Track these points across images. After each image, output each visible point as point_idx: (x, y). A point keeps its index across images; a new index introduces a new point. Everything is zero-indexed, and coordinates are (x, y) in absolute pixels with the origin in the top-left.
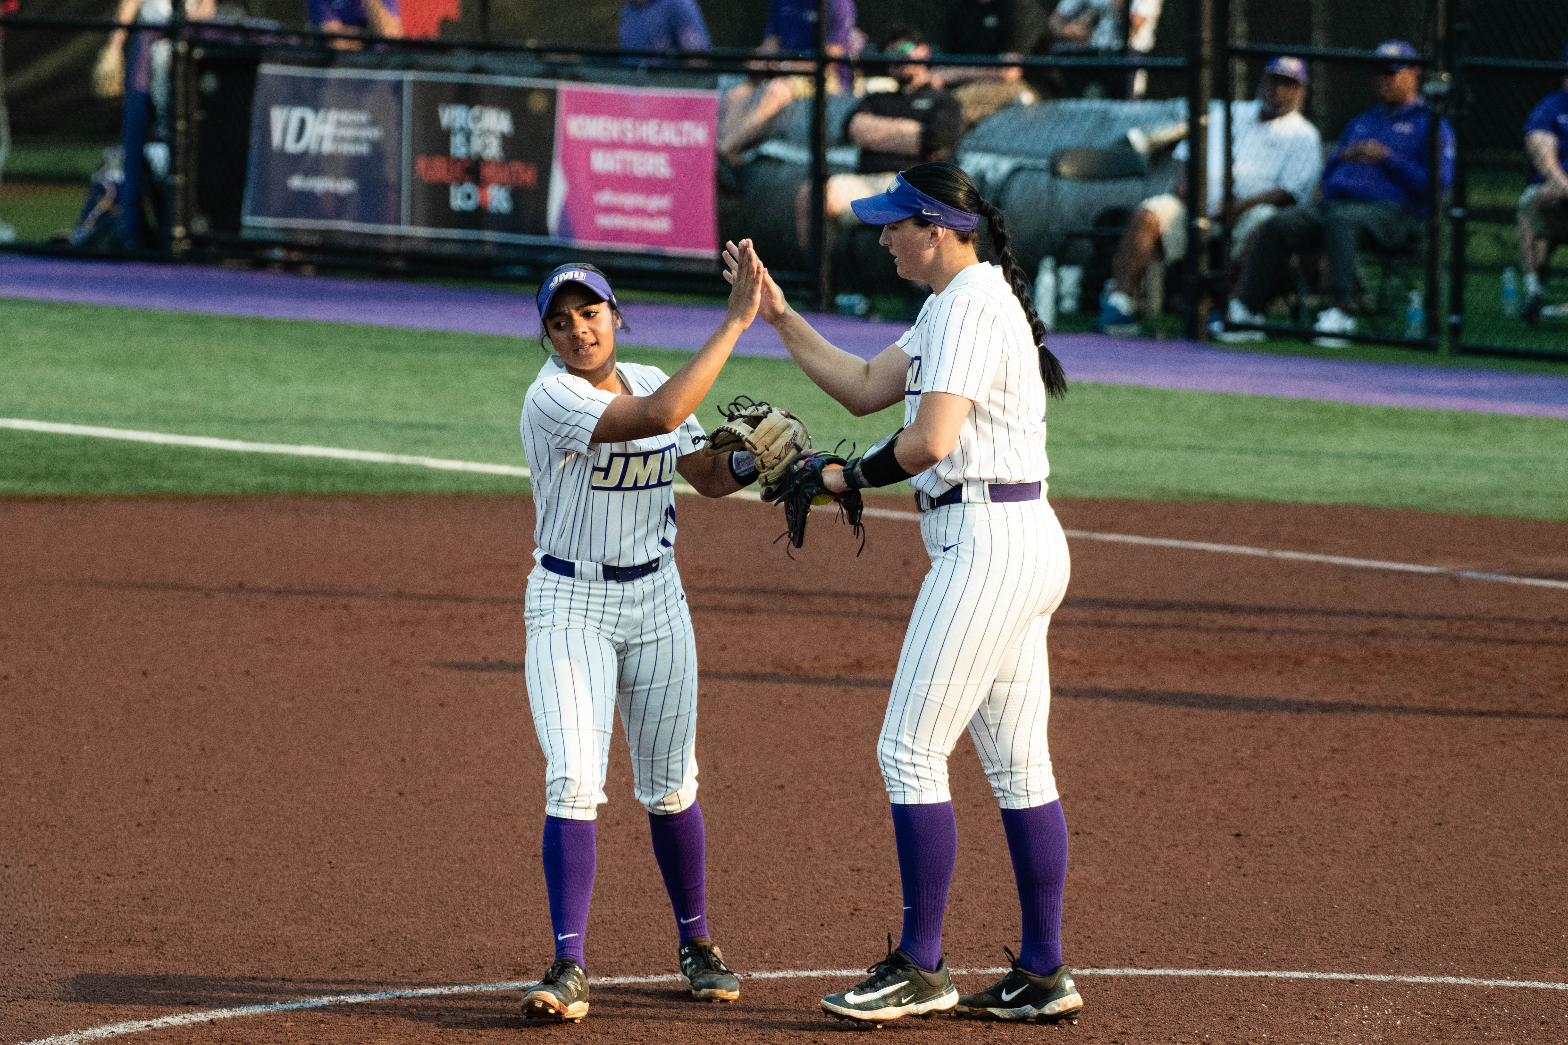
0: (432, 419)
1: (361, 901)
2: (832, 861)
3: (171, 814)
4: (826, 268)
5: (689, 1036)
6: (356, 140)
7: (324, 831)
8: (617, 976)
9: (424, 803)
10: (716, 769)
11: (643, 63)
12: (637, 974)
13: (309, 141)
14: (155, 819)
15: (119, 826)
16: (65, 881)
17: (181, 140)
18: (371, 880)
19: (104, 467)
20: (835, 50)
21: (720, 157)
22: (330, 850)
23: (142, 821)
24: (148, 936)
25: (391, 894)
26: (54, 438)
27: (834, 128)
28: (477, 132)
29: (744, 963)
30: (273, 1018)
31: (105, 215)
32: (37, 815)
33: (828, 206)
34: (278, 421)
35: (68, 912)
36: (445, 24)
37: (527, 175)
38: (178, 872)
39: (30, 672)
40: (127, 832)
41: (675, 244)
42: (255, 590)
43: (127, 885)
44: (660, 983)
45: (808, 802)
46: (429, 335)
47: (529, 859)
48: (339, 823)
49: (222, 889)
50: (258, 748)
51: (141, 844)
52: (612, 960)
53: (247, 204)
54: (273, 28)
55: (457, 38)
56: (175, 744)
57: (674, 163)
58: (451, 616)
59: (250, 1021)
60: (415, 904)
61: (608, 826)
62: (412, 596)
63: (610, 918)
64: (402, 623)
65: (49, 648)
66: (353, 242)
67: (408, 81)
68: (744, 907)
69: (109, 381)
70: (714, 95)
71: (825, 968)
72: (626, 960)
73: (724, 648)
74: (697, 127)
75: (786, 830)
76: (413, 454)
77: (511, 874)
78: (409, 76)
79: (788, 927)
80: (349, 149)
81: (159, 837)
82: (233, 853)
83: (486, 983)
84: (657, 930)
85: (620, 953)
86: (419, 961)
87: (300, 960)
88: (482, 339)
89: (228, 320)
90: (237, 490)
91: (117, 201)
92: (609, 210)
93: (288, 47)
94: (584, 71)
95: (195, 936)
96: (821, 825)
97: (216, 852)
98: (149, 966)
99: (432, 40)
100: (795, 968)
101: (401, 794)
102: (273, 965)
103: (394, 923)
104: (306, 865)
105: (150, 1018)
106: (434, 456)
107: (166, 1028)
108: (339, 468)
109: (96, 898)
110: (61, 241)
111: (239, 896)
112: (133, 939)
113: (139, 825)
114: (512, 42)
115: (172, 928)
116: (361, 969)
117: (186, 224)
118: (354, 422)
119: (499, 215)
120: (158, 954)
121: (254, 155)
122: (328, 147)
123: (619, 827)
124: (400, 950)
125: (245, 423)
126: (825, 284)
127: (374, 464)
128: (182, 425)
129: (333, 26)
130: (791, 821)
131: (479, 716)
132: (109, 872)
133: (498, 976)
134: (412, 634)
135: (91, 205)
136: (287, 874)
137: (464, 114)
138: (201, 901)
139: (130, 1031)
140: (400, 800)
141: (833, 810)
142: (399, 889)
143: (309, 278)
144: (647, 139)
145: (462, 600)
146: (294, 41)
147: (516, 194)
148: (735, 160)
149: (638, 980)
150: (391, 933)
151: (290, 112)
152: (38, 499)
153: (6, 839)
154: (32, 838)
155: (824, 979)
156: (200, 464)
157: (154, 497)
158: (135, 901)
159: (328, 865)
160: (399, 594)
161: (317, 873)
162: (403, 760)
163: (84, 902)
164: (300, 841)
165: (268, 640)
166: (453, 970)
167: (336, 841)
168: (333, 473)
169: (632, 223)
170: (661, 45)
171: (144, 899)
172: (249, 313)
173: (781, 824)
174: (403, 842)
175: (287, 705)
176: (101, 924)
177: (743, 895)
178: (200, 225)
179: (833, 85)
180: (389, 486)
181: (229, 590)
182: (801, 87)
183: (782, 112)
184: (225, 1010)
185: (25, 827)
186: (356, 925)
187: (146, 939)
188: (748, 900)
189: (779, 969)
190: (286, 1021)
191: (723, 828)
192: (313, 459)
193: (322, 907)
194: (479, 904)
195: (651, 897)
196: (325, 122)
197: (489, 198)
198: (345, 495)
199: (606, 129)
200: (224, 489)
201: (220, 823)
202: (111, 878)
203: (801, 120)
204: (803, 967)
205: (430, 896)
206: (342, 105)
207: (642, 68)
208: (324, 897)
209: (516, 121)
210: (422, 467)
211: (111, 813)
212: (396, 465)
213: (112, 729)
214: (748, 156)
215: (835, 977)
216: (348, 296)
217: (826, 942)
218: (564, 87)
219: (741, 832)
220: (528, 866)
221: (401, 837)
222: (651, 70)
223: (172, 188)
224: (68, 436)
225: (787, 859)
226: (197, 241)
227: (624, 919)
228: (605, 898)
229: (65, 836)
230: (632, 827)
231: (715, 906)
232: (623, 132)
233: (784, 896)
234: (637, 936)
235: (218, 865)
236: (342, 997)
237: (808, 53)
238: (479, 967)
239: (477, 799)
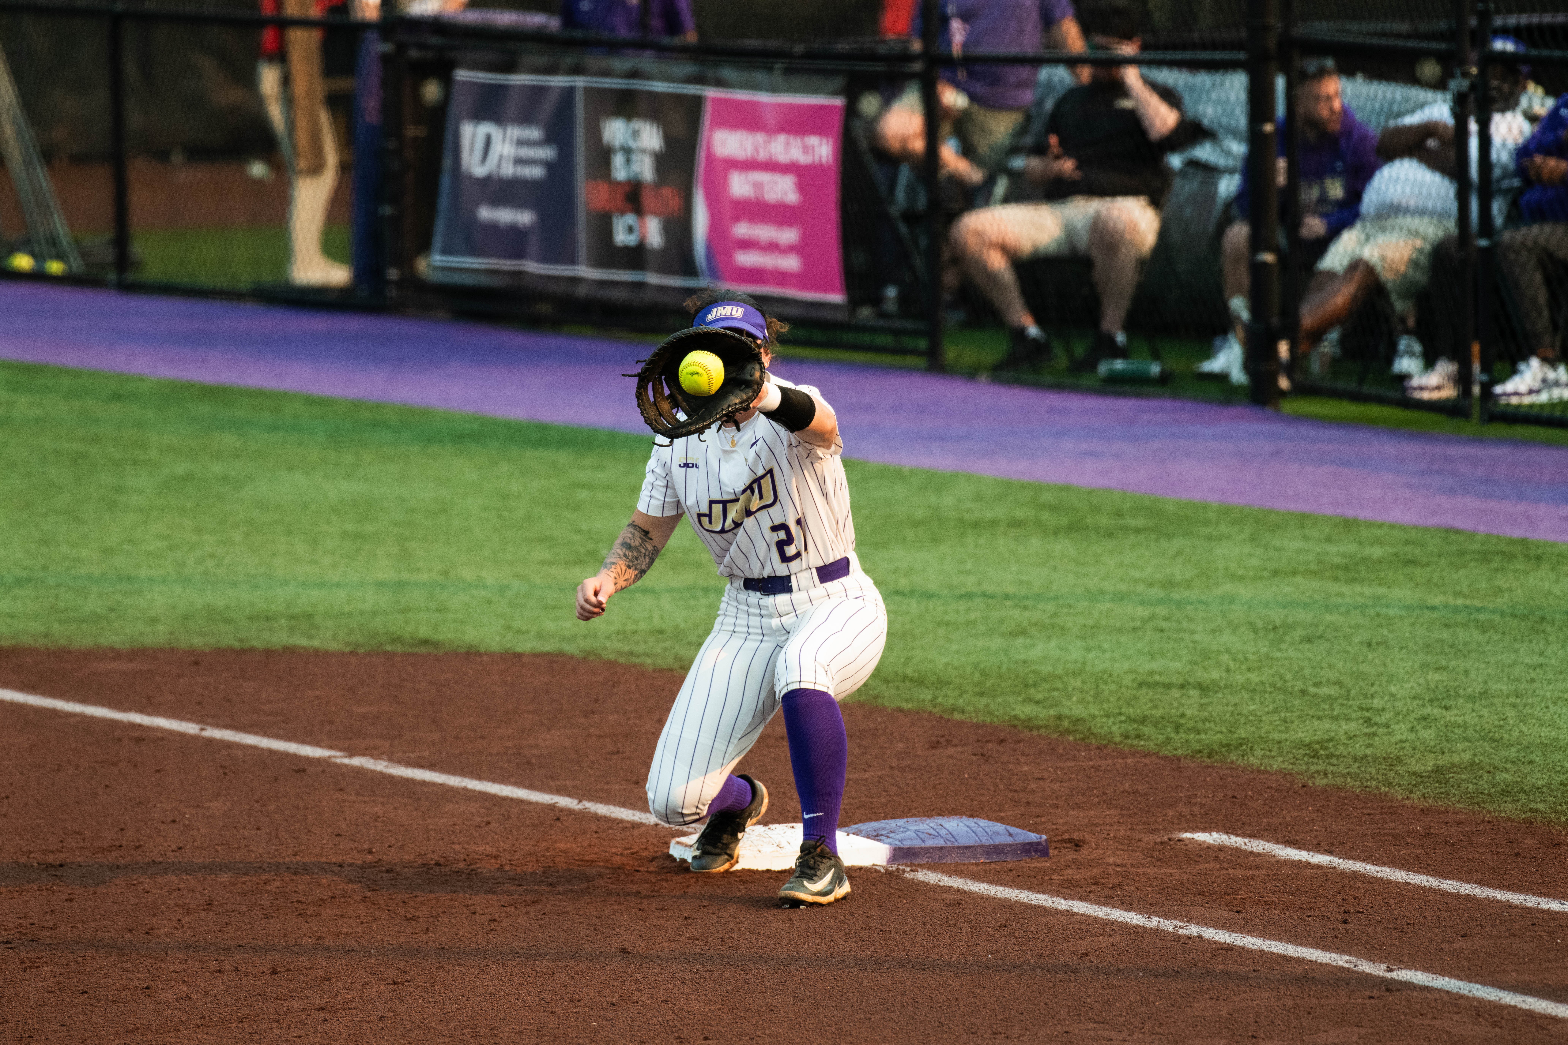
6: (532, 162)
11: (780, 64)
13: (493, 162)
28: (635, 151)
37: (676, 202)
41: (807, 288)
53: (436, 239)
57: (801, 187)
67: (580, 88)
74: (821, 142)
78: (580, 82)
80: (525, 172)
92: (747, 244)
119: (655, 253)
121: (445, 181)
137: (623, 127)
144: (777, 156)
147: (668, 225)
151: (476, 126)
169: (770, 261)
196: (505, 139)
197: (647, 231)
199: (742, 145)
206: (519, 119)
209: (666, 136)
218: (711, 93)
222: (789, 71)
232: (756, 148)
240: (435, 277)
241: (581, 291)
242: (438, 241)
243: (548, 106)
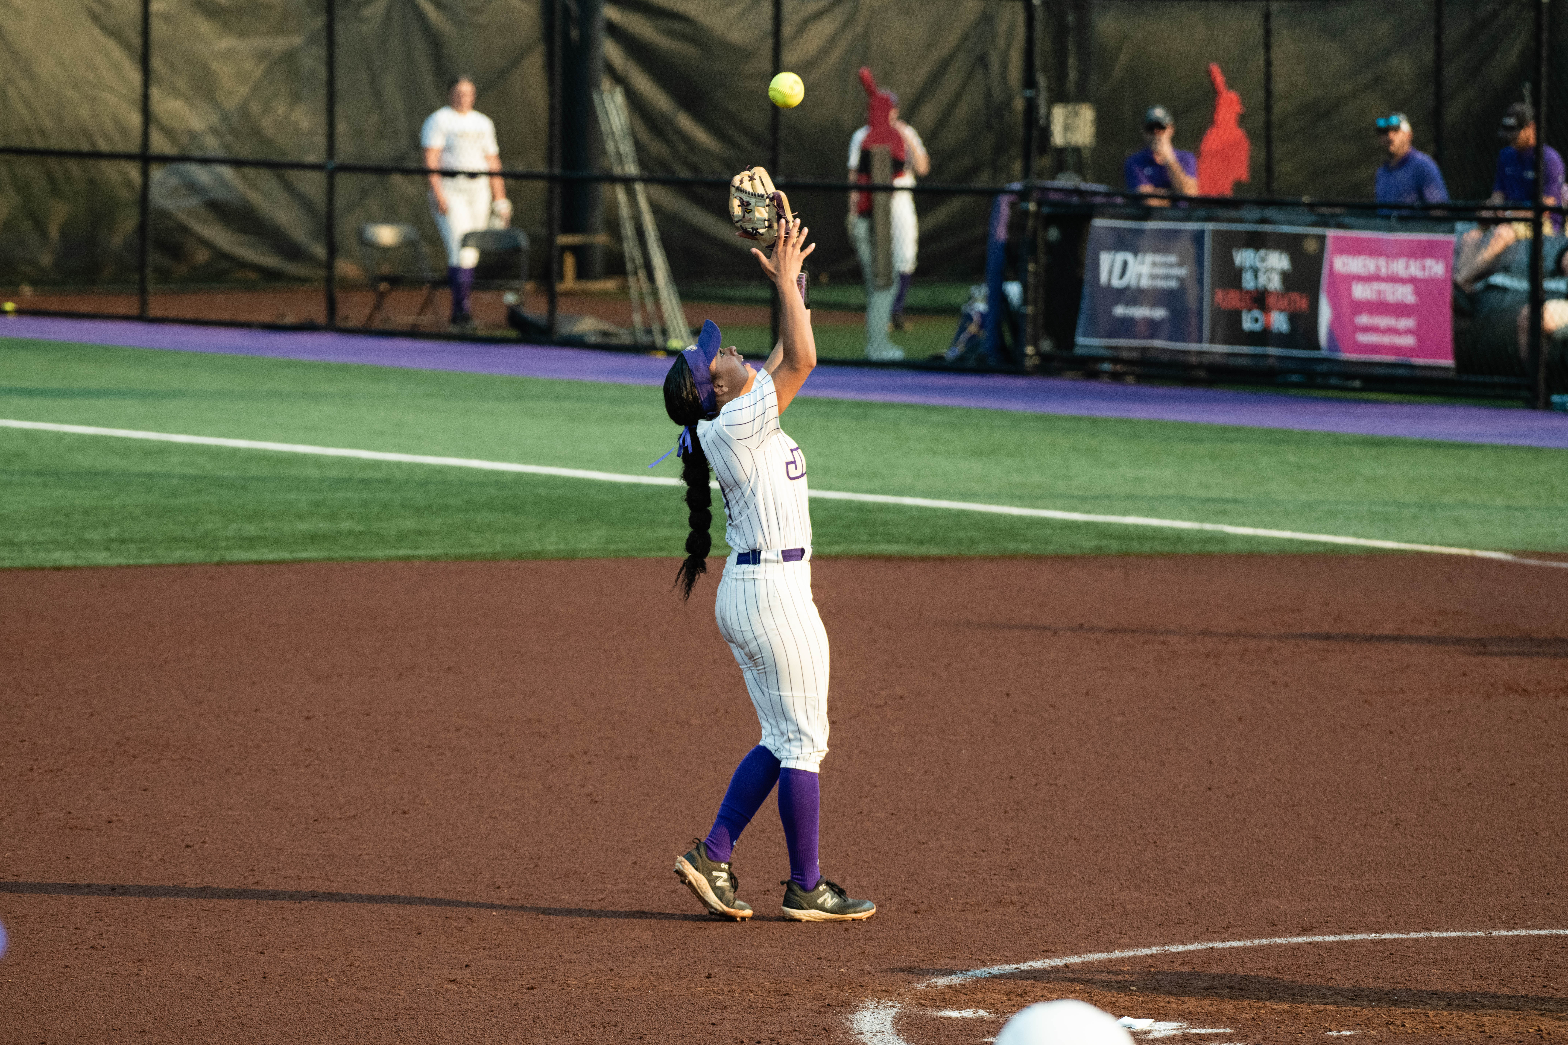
0: (1228, 495)
1: (1180, 872)
2: (1555, 843)
3: (1031, 804)
4: (1542, 374)
5: (1443, 981)
6: (1167, 277)
7: (1150, 818)
8: (1384, 933)
9: (1228, 796)
10: (1459, 770)
11: (1395, 214)
12: (1400, 931)
13: (1130, 278)
14: (1018, 808)
15: (990, 813)
16: (950, 855)
17: (1031, 279)
18: (1187, 856)
19: (974, 534)
20: (1550, 201)
21: (1456, 286)
22: (1155, 832)
23: (1008, 809)
24: (1015, 898)
25: (1203, 867)
26: (936, 511)
27: (1549, 263)
28: (1263, 270)
29: (1486, 924)
30: (1113, 963)
31: (973, 337)
32: (927, 803)
33: (1545, 325)
34: (1108, 497)
35: (953, 880)
36: (1238, 185)
37: (1303, 303)
38: (1037, 849)
39: (919, 693)
40: (996, 817)
41: (1418, 356)
42: (1092, 630)
43: (998, 859)
44: (1418, 938)
45: (1534, 796)
46: (1225, 429)
47: (1312, 840)
48: (1161, 811)
49: (1071, 863)
50: (1096, 752)
51: (1007, 827)
52: (1379, 920)
53: (1080, 330)
54: (1103, 191)
55: (1247, 196)
56: (1033, 749)
57: (1418, 292)
58: (1246, 650)
59: (1095, 965)
60: (1223, 875)
61: (1374, 814)
62: (1215, 634)
63: (1377, 887)
64: (1208, 655)
65: (934, 674)
66: (1165, 357)
67: (1209, 230)
68: (1484, 879)
69: (977, 467)
70: (1452, 238)
71: (1551, 928)
72: (1391, 921)
73: (1464, 674)
74: (1437, 263)
75: (1517, 818)
76: (1214, 522)
77: (1298, 852)
78: (1209, 226)
79: (1521, 895)
80: (1161, 284)
81: (1022, 821)
82: (1079, 834)
83: (1279, 937)
84: (1415, 897)
85: (1385, 915)
86: (1227, 920)
87: (1133, 918)
88: (1267, 432)
89: (1068, 419)
90: (1077, 551)
91: (982, 326)
92: (1367, 329)
93: (1115, 205)
94: (1347, 220)
95: (1051, 899)
96: (1545, 814)
97: (1066, 834)
98: (1016, 921)
99: (1228, 197)
100: (1527, 928)
101: (1209, 789)
102: (1113, 922)
103: (1207, 890)
104: (1136, 844)
105: (1018, 962)
106: (1231, 524)
107: (1031, 970)
108: (1156, 534)
109: (974, 869)
110: (939, 358)
111: (1085, 868)
112: (1003, 900)
113: (1006, 812)
114: (1289, 199)
115: (1034, 892)
116: (1181, 925)
117: (1035, 344)
118: (1167, 498)
119: (1280, 335)
120: (1023, 913)
121: (1087, 290)
122: (1145, 283)
123: (1382, 816)
124: (1211, 911)
125: (1082, 499)
126: (1542, 387)
127: (1183, 530)
128: (1033, 500)
129: (1146, 188)
130: (1521, 811)
131: (1270, 728)
132: (984, 849)
133: (1289, 933)
134: (1216, 663)
135: (962, 329)
136: (1121, 851)
137: (1252, 255)
138: (1055, 872)
139: (1003, 972)
140: (1208, 793)
141: (1555, 803)
142: (1209, 863)
143: (1131, 386)
144: (1397, 273)
145: (1255, 637)
146: (1119, 200)
147: (1293, 318)
148: (1468, 289)
149: (1401, 936)
150: (1204, 897)
151: (1115, 255)
152: (924, 559)
153: (904, 823)
154: (924, 822)
155: (1551, 936)
156: (1048, 531)
157: (1013, 557)
158: (1004, 871)
159: (1153, 844)
160: (1205, 633)
161: (1145, 850)
162: (1211, 762)
163: (965, 872)
164: (1131, 825)
165: (1103, 668)
166: (1253, 927)
167: (1159, 825)
168: (1153, 538)
169: (1386, 340)
170: (1410, 199)
171: (1011, 870)
172: (1084, 413)
173: (1513, 814)
174: (1212, 827)
175: (1118, 719)
176: (979, 889)
177: (1483, 869)
178: (1046, 345)
179: (1548, 229)
180: (1196, 548)
181: (1073, 629)
182: (1522, 230)
183: (1507, 250)
184: (1076, 957)
185: (918, 813)
186: (1176, 892)
187: (1014, 901)
188: (1488, 873)
189: (1514, 928)
190: (1124, 966)
191: (1466, 817)
192: (1136, 526)
193: (1150, 877)
194: (1273, 875)
195: (1410, 871)
196: (1143, 263)
197: (1272, 321)
198: (1162, 555)
199: (1365, 266)
200: (1068, 551)
201: (1068, 811)
202: (986, 853)
203: (1522, 257)
204: (1533, 927)
205: (1234, 868)
206: (1156, 250)
207: (1394, 217)
208: (1151, 869)
209: (1293, 261)
210: (1222, 533)
211: (984, 803)
212: (1201, 531)
213: (983, 737)
214: (1479, 285)
215: (1560, 935)
216: (1161, 399)
217: (1551, 907)
218: (1331, 233)
219: (1481, 820)
220: (1311, 846)
221: (1210, 822)
222: (1402, 219)
223: (1025, 316)
224: (946, 511)
225: (1519, 842)
226: (1044, 357)
227: (1389, 888)
228: (1373, 871)
229: (949, 821)
230: (1393, 815)
231: (1461, 878)
232: (1378, 268)
233: (1517, 870)
234: (1399, 901)
235: (1067, 844)
236: (1167, 948)
237: (1528, 204)
238: (1274, 925)
239: (1270, 793)
240: (1097, 352)
242: (1082, 329)
243: (1182, 242)
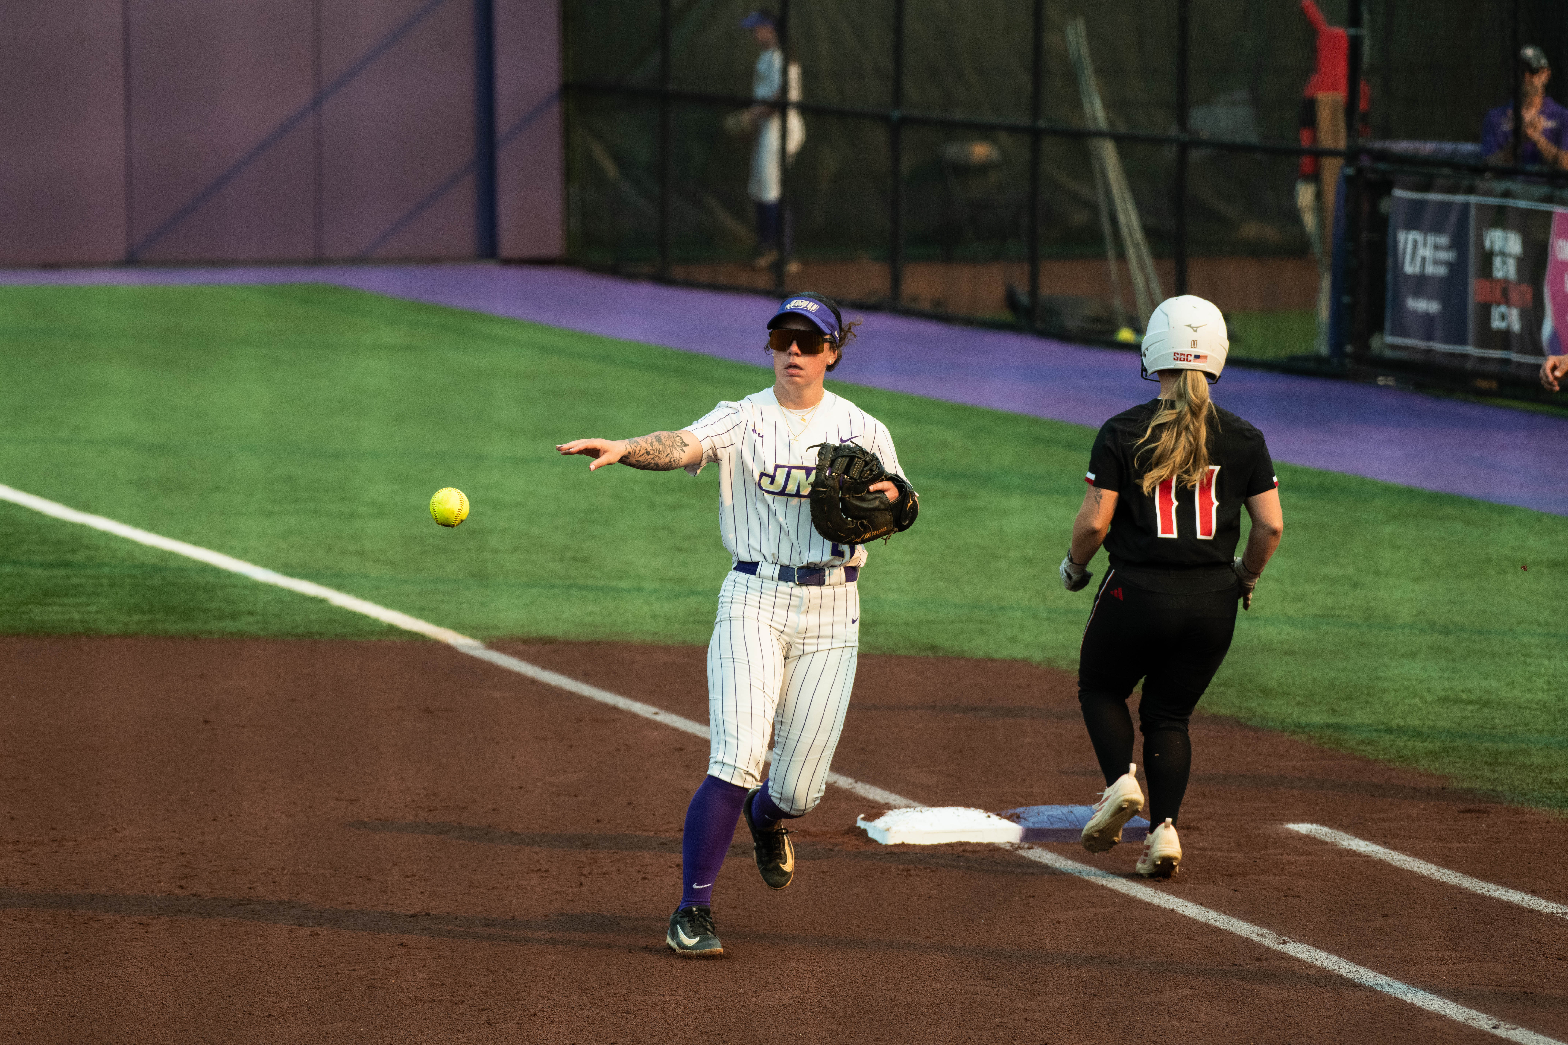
6: (1442, 262)
13: (1418, 263)
28: (1507, 255)
37: (1528, 296)
67: (1473, 205)
78: (1473, 199)
80: (1439, 271)
119: (1516, 336)
121: (1389, 276)
122: (1429, 269)
137: (1501, 236)
147: (1522, 315)
151: (1407, 234)
196: (1426, 244)
197: (1511, 319)
209: (1524, 244)
218: (1557, 209)
240: (1388, 353)
241: (1469, 365)
242: (1388, 324)
243: (1453, 218)
